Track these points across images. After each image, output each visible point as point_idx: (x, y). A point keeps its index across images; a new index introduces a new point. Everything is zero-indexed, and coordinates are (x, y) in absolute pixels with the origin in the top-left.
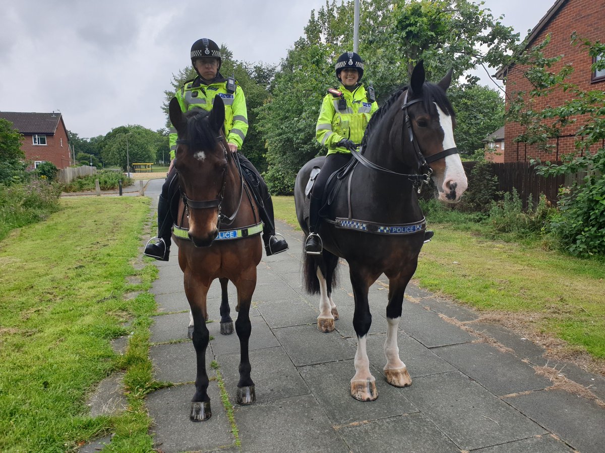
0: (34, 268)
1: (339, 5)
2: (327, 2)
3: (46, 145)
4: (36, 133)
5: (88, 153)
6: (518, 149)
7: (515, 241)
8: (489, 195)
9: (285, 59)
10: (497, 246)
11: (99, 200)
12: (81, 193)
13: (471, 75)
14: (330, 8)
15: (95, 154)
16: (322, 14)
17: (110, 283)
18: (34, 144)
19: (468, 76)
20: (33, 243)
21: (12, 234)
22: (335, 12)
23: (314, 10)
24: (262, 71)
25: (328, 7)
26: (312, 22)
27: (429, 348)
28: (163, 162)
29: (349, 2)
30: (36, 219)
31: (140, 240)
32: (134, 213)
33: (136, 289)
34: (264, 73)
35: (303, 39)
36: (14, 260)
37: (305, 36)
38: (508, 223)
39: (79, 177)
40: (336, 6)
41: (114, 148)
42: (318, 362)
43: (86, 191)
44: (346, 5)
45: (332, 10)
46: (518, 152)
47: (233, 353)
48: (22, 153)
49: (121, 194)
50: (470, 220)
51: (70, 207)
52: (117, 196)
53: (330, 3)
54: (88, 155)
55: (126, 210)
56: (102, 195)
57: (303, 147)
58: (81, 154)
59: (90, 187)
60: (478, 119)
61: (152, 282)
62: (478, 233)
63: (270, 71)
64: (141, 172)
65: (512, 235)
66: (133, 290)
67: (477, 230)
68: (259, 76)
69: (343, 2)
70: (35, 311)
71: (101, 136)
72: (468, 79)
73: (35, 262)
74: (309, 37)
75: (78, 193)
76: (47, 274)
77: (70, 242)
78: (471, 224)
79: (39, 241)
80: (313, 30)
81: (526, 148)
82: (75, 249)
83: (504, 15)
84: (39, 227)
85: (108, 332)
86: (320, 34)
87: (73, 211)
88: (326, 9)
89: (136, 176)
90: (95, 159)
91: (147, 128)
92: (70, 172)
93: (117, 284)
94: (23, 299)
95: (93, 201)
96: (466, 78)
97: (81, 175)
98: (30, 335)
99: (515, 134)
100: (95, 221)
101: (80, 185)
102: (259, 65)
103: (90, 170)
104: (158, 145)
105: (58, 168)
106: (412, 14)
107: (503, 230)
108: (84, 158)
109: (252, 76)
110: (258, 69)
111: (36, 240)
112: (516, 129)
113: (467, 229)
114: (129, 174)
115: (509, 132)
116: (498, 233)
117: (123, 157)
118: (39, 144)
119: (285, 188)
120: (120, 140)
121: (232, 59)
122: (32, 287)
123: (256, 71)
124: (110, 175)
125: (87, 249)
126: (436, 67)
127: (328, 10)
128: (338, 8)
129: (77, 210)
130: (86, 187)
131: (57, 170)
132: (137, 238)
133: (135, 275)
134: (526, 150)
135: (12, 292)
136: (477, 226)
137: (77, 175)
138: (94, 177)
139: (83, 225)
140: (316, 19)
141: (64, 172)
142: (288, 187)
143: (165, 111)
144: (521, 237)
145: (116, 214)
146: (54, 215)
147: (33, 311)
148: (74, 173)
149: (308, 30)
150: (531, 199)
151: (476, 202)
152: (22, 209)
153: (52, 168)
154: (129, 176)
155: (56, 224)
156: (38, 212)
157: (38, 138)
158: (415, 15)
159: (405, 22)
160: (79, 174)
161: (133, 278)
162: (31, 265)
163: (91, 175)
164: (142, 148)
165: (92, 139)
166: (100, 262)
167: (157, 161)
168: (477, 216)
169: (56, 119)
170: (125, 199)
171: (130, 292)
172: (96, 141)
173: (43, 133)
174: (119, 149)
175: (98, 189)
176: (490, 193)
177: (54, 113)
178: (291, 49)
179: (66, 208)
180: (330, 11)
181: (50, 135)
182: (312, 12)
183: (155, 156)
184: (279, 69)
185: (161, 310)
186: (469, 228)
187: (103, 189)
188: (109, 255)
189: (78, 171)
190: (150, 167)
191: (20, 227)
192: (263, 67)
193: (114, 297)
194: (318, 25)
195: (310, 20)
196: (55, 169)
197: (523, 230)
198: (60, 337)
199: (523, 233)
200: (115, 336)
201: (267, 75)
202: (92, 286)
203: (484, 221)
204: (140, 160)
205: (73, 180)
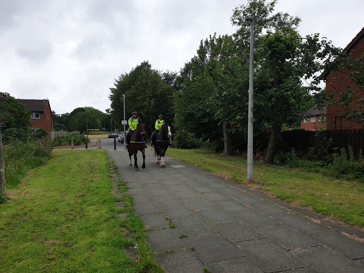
0: (53, 196)
1: (217, 37)
2: (210, 36)
3: (39, 118)
4: (34, 112)
5: (60, 123)
6: (336, 121)
7: (354, 180)
8: (326, 150)
9: (183, 68)
10: (345, 183)
11: (74, 151)
12: (60, 147)
13: (316, 76)
14: (212, 39)
15: (65, 124)
16: (206, 42)
17: (106, 207)
18: (32, 118)
19: (315, 77)
20: (45, 179)
21: (29, 173)
22: (215, 41)
23: (203, 40)
24: (168, 76)
25: (211, 39)
26: (201, 47)
27: (353, 259)
28: (104, 129)
29: (223, 36)
30: (41, 163)
31: (111, 177)
32: (100, 160)
33: (124, 211)
34: (169, 77)
35: (196, 57)
36: (38, 190)
37: (197, 55)
38: (345, 168)
39: (58, 138)
40: (215, 38)
41: (76, 120)
42: (281, 270)
43: (63, 146)
44: (221, 37)
45: (213, 40)
46: (336, 124)
47: (215, 262)
48: (30, 123)
49: (86, 148)
50: (317, 165)
51: (58, 156)
52: (84, 149)
53: (212, 36)
54: (60, 125)
55: (93, 158)
56: (75, 148)
57: (203, 121)
58: (56, 124)
59: (65, 144)
60: (324, 103)
61: (132, 206)
62: (325, 174)
63: (173, 76)
64: (92, 135)
65: (350, 176)
66: (122, 212)
67: (324, 172)
68: (166, 79)
69: (220, 36)
70: (66, 228)
71: (68, 113)
72: (314, 78)
73: (52, 192)
74: (200, 56)
75: (58, 147)
76: (63, 201)
77: (68, 178)
78: (318, 168)
79: (48, 178)
80: (202, 52)
81: (341, 121)
82: (74, 183)
83: (331, 41)
84: (44, 168)
85: (121, 243)
86: (206, 54)
87: (61, 158)
88: (209, 40)
89: (90, 137)
90: (64, 126)
91: (96, 109)
92: (53, 134)
93: (111, 208)
94: (55, 218)
95: (71, 152)
96: (313, 78)
97: (59, 136)
98: (70, 246)
99: (334, 112)
100: (78, 165)
101: (59, 143)
102: (166, 73)
103: (63, 133)
104: (102, 118)
105: (46, 132)
106: (276, 41)
107: (343, 172)
108: (58, 126)
109: (162, 79)
110: (166, 75)
111: (46, 177)
112: (333, 109)
113: (317, 172)
114: (87, 136)
115: (330, 111)
116: (340, 175)
117: (81, 125)
118: (35, 118)
119: (186, 144)
120: (79, 115)
121: (151, 69)
122: (58, 210)
123: (164, 76)
124: (77, 136)
125: (80, 183)
126: (298, 71)
127: (211, 40)
128: (217, 40)
129: (63, 158)
130: (63, 144)
131: (46, 133)
132: (109, 176)
133: (119, 201)
134: (341, 122)
135: (45, 213)
136: (323, 170)
137: (57, 136)
138: (67, 138)
139: (72, 168)
140: (204, 45)
141: (50, 134)
142: (188, 143)
143: (110, 99)
144: (357, 177)
145: (89, 160)
146: (50, 161)
147: (65, 228)
148: (55, 135)
149: (199, 52)
150: (361, 153)
151: (318, 155)
152: (33, 157)
153: (43, 132)
154: (87, 137)
155: (54, 167)
156: (43, 159)
157: (35, 115)
158: (278, 42)
159: (272, 45)
160: (58, 135)
161: (117, 203)
162: (49, 194)
163: (65, 136)
164: (93, 120)
165: (62, 115)
166: (93, 192)
167: (101, 128)
168: (321, 163)
169: (45, 104)
170: (91, 151)
171: (121, 213)
172: (65, 116)
173: (37, 111)
174: (79, 121)
175: (73, 144)
176: (327, 149)
177: (44, 100)
178: (186, 63)
179: (56, 156)
180: (212, 41)
181: (42, 112)
182: (201, 41)
183: (100, 125)
184: (179, 74)
185: (147, 227)
186: (319, 171)
187: (75, 145)
188: (97, 188)
189: (58, 134)
190: (97, 132)
191: (33, 168)
192: (169, 74)
193: (113, 217)
194: (205, 49)
195: (200, 46)
196: (45, 133)
197: (358, 173)
198: (91, 247)
199: (358, 175)
200: (126, 246)
201: (171, 78)
202: (96, 209)
203: (325, 166)
204: (92, 127)
205: (55, 139)
